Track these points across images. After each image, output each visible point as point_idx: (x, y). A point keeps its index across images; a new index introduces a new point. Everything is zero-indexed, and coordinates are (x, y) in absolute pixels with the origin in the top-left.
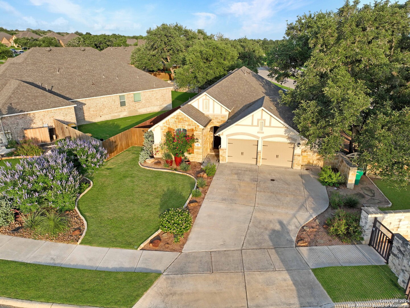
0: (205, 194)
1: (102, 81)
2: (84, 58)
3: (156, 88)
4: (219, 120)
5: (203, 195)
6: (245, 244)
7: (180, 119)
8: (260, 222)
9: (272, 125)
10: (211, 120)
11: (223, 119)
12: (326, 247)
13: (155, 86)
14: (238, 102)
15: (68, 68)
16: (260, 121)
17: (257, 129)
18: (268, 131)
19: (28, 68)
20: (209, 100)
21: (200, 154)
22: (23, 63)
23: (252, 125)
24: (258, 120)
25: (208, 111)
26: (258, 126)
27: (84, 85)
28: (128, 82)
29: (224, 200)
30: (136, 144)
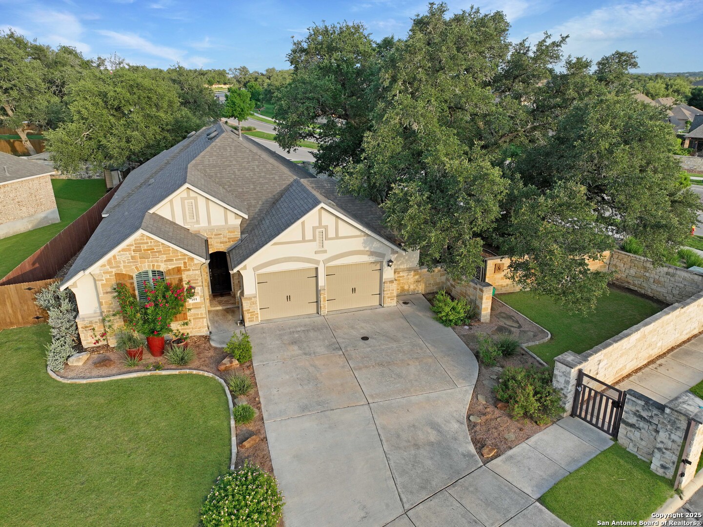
0: (259, 408)
3: (11, 179)
4: (224, 237)
5: (256, 410)
6: (402, 496)
7: (145, 250)
8: (398, 436)
9: (340, 235)
10: (207, 241)
11: (232, 235)
12: (524, 445)
13: (8, 175)
14: (249, 196)
16: (318, 230)
17: (315, 246)
18: (333, 248)
20: (195, 199)
21: (203, 318)
23: (304, 240)
24: (314, 228)
25: (198, 222)
26: (314, 240)
29: (304, 408)
30: (12, 324)
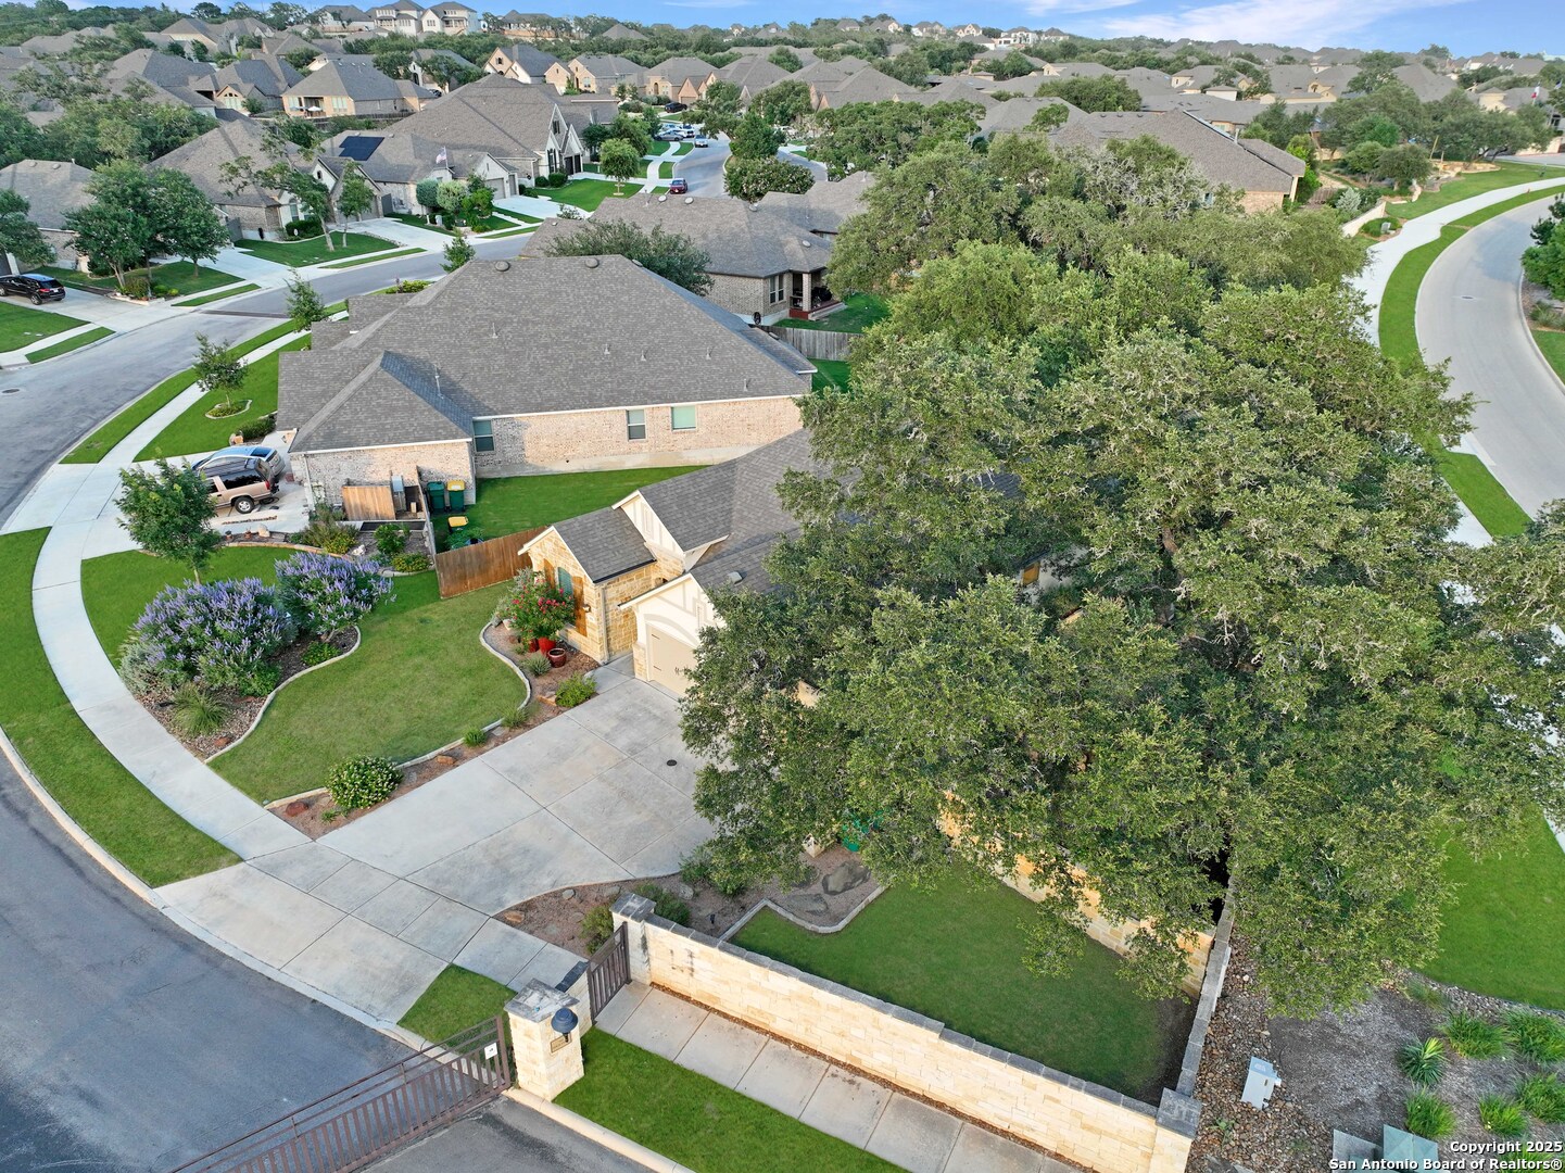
0: (497, 745)
1: (594, 365)
2: (582, 293)
3: (746, 395)
4: (670, 565)
5: (493, 744)
6: (420, 871)
7: (560, 547)
8: (504, 844)
10: (653, 562)
12: (541, 943)
13: (745, 389)
15: (526, 322)
16: (697, 604)
19: (433, 322)
22: (427, 307)
24: (694, 600)
25: (652, 536)
26: (694, 614)
27: (541, 374)
28: (668, 372)
29: (512, 771)
